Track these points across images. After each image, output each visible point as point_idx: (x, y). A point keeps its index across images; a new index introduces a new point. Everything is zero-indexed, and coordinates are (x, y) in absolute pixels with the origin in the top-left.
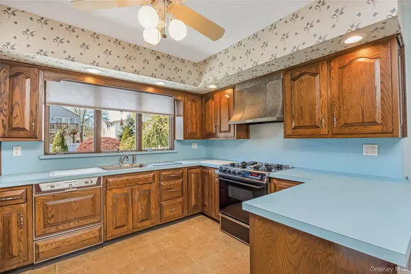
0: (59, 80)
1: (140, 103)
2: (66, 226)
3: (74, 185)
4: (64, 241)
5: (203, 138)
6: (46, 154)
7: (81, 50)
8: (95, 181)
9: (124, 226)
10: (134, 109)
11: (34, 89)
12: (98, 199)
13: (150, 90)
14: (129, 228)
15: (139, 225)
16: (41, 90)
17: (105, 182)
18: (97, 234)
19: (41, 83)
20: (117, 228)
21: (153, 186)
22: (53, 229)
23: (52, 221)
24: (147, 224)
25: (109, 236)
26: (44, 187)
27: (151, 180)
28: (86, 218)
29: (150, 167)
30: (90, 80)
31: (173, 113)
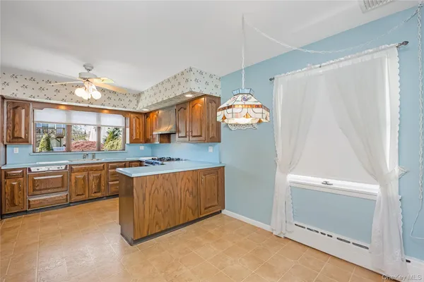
0: (42, 109)
1: (99, 120)
2: (46, 191)
3: (51, 169)
4: (44, 200)
5: (146, 142)
6: (34, 152)
7: (55, 93)
8: (64, 167)
9: (82, 195)
10: (95, 124)
11: (27, 115)
12: (65, 178)
13: (106, 111)
14: (86, 196)
15: (93, 195)
16: (31, 116)
17: (71, 168)
18: (65, 198)
19: (31, 110)
20: (78, 195)
21: (103, 172)
22: (38, 192)
23: (37, 188)
24: (99, 195)
25: (73, 200)
26: (33, 169)
27: (102, 168)
28: (58, 188)
29: (103, 160)
30: (63, 107)
31: (124, 125)
